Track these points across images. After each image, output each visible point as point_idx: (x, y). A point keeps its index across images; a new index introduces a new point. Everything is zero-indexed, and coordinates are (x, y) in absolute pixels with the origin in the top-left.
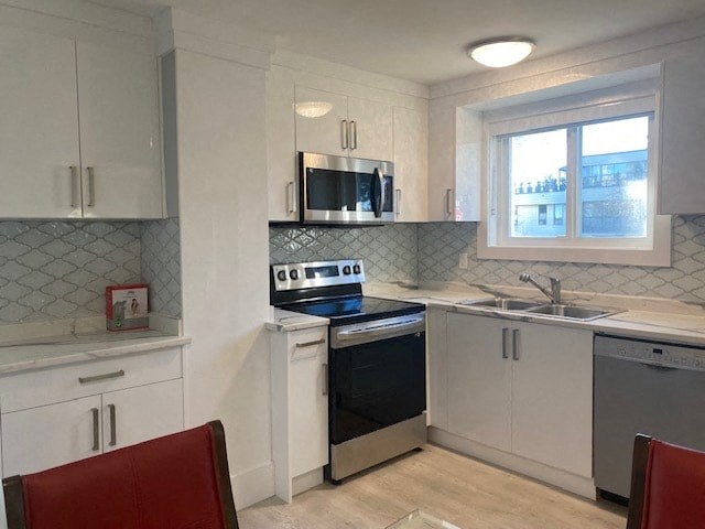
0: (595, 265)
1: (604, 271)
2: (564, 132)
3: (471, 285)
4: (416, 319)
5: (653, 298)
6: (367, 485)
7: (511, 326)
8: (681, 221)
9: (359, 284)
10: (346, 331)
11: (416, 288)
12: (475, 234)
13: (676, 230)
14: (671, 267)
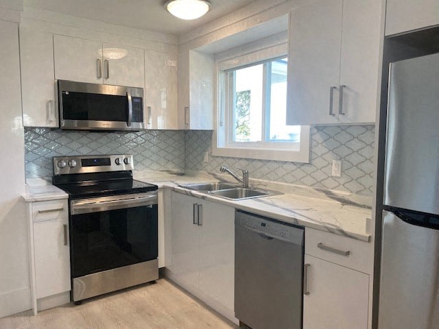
0: (270, 161)
1: (276, 165)
2: (261, 66)
3: (209, 173)
4: (150, 196)
5: (299, 186)
6: (96, 307)
7: (199, 202)
8: (316, 131)
9: (131, 171)
10: (82, 203)
11: (182, 175)
12: (211, 139)
13: (314, 137)
14: (310, 164)
